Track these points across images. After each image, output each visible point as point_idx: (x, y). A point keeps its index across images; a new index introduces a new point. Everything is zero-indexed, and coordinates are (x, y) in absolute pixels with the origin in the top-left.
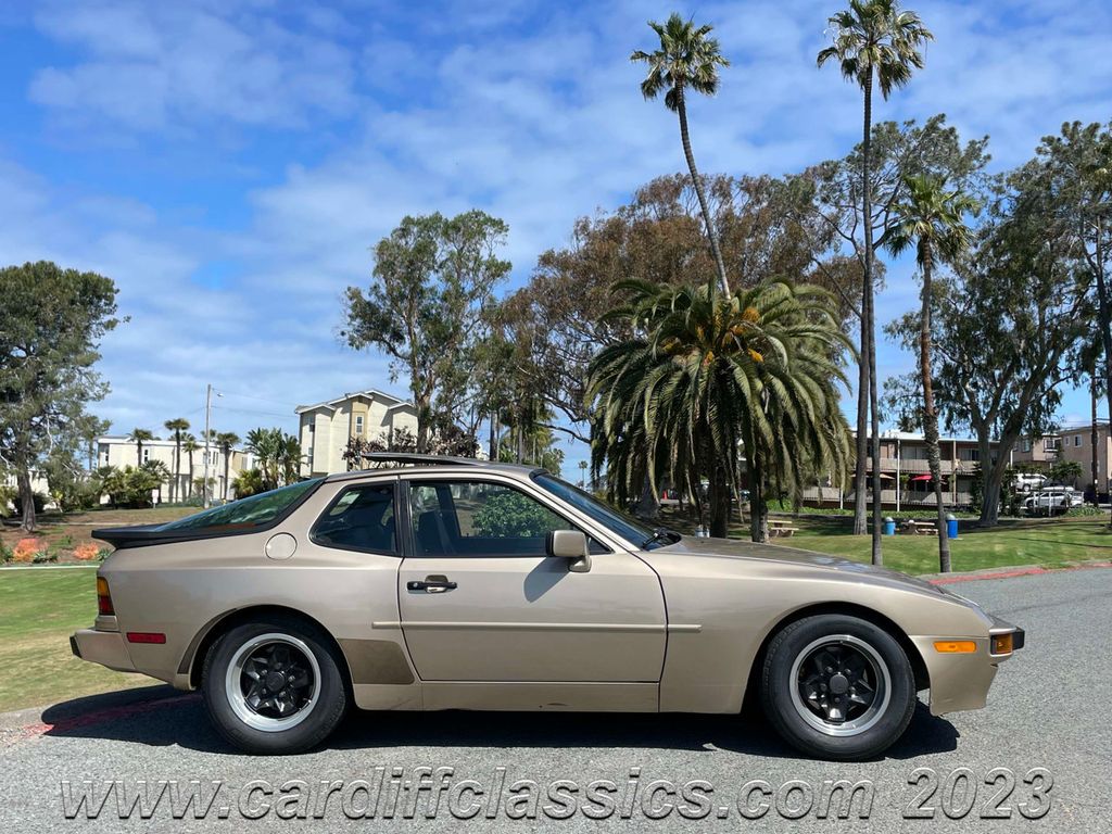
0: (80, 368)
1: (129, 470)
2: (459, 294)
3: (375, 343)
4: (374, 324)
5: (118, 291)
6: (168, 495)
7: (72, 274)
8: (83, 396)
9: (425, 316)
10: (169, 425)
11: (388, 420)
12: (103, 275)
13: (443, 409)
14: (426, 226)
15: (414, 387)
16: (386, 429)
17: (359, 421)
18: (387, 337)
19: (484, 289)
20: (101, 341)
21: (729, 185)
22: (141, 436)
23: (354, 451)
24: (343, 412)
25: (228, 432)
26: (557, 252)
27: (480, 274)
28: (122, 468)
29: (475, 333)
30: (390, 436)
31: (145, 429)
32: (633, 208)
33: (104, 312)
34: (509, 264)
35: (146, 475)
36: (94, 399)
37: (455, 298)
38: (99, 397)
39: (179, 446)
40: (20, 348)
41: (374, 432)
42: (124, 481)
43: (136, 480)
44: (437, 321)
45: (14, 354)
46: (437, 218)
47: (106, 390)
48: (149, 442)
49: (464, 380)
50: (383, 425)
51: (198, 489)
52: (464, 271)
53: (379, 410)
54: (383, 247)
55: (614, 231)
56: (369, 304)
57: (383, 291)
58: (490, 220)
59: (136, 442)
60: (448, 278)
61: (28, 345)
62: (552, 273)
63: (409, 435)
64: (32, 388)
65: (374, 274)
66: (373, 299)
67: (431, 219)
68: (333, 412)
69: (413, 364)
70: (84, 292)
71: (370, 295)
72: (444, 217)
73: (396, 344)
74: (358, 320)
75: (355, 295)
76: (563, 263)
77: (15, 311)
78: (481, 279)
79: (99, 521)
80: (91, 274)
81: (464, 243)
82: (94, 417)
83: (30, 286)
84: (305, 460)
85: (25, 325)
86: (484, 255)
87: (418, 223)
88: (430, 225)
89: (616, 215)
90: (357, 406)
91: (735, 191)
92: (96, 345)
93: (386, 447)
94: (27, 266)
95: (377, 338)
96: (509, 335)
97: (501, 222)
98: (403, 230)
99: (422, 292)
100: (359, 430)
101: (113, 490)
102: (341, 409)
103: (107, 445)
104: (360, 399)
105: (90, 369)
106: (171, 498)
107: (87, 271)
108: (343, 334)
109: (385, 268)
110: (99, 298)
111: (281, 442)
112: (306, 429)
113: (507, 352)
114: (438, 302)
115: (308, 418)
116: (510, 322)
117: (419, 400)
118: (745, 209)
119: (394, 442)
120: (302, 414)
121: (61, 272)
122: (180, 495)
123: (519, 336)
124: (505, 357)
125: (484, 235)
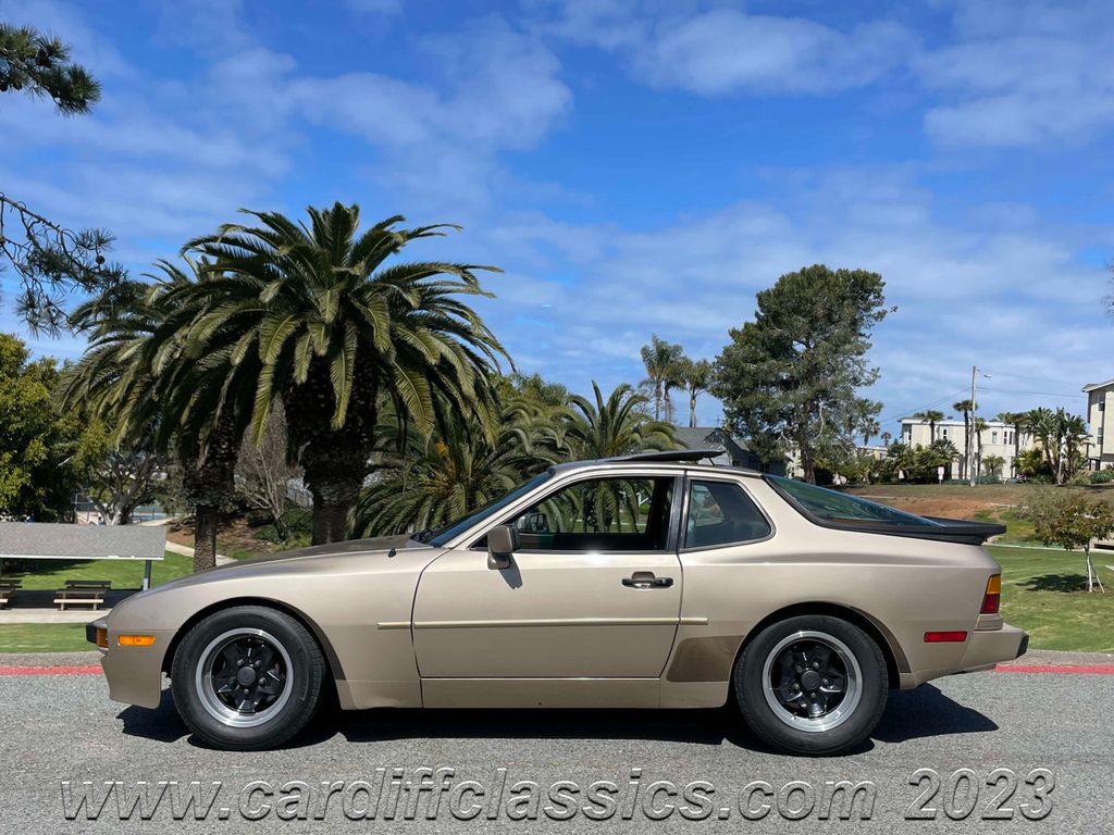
0: (854, 357)
5: (884, 284)
6: (958, 472)
7: (843, 273)
8: (856, 381)
10: (958, 407)
12: (871, 271)
20: (870, 330)
22: (933, 417)
28: (914, 447)
31: (937, 410)
33: (874, 304)
35: (934, 453)
36: (866, 384)
38: (869, 383)
39: (967, 426)
40: (802, 343)
42: (915, 458)
43: (925, 457)
45: (794, 348)
47: (875, 376)
48: (941, 422)
51: (987, 467)
59: (930, 422)
61: (807, 340)
64: (809, 376)
70: (853, 289)
77: (796, 311)
79: (873, 494)
80: (859, 271)
82: (866, 401)
83: (803, 288)
84: (1094, 440)
85: (800, 322)
92: (867, 335)
94: (803, 271)
101: (905, 466)
103: (910, 425)
105: (860, 357)
106: (960, 475)
107: (855, 269)
110: (868, 292)
111: (1063, 422)
112: (1096, 407)
115: (1096, 396)
120: (1091, 392)
121: (832, 273)
122: (969, 473)
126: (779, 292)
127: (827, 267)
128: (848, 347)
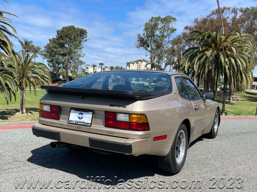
0: (79, 50)
1: (91, 73)
2: (163, 36)
3: (143, 47)
4: (143, 43)
5: (88, 33)
7: (78, 29)
8: (80, 56)
9: (155, 41)
10: (100, 64)
11: (146, 66)
12: (85, 29)
13: (157, 64)
14: (156, 19)
15: (151, 58)
17: (140, 66)
18: (145, 46)
19: (168, 35)
20: (84, 44)
21: (237, 10)
22: (94, 66)
24: (136, 64)
25: (112, 66)
26: (189, 26)
27: (169, 31)
28: (90, 73)
32: (210, 15)
33: (85, 37)
34: (176, 29)
36: (82, 57)
38: (83, 57)
39: (101, 69)
40: (67, 45)
41: (143, 68)
44: (158, 43)
45: (65, 46)
46: (159, 17)
47: (84, 55)
48: (96, 67)
50: (145, 67)
52: (165, 30)
53: (144, 63)
54: (146, 24)
55: (204, 21)
56: (142, 38)
57: (145, 35)
58: (173, 18)
59: (93, 67)
60: (161, 32)
61: (69, 44)
64: (69, 53)
65: (144, 30)
66: (143, 37)
67: (158, 17)
68: (134, 63)
69: (151, 52)
70: (80, 33)
71: (142, 36)
72: (161, 17)
73: (147, 48)
74: (139, 42)
75: (139, 35)
76: (190, 29)
77: (66, 36)
80: (82, 29)
81: (166, 24)
82: (82, 61)
83: (69, 31)
85: (68, 40)
86: (171, 27)
87: (155, 18)
88: (158, 19)
89: (206, 17)
90: (139, 62)
91: (238, 11)
92: (83, 45)
94: (69, 26)
95: (143, 46)
97: (175, 19)
98: (151, 20)
99: (154, 35)
100: (139, 68)
102: (136, 63)
103: (88, 67)
104: (140, 61)
105: (81, 50)
107: (81, 28)
108: (136, 45)
109: (146, 29)
110: (84, 34)
111: (122, 69)
112: (128, 67)
116: (176, 44)
117: (152, 61)
118: (241, 16)
120: (127, 63)
121: (76, 28)
123: (178, 47)
124: (173, 52)
125: (171, 22)
126: (63, 31)
127: (75, 26)
128: (79, 47)
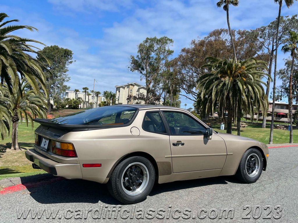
0: (63, 73)
1: (73, 99)
2: (160, 59)
3: (137, 70)
4: (137, 65)
5: (73, 54)
6: (83, 106)
7: (62, 49)
8: (64, 80)
9: (150, 64)
10: (84, 89)
11: (138, 91)
12: (70, 50)
13: (153, 89)
14: (152, 40)
15: (147, 83)
16: (138, 93)
17: (131, 90)
18: (140, 69)
19: (166, 58)
20: (69, 66)
21: (234, 32)
22: (77, 91)
23: (129, 98)
24: (127, 88)
25: (98, 91)
26: (186, 48)
27: (165, 54)
28: (72, 99)
29: (163, 68)
30: (139, 95)
31: (78, 89)
32: (208, 37)
33: (70, 59)
34: (173, 51)
35: (78, 101)
36: (66, 81)
37: (158, 60)
38: (67, 81)
39: (86, 94)
40: (49, 67)
41: (135, 93)
42: (72, 102)
43: (75, 102)
44: (153, 65)
46: (155, 38)
47: (69, 79)
48: (78, 92)
49: (159, 81)
50: (137, 92)
51: (90, 105)
52: (161, 52)
53: (136, 88)
54: (141, 45)
55: (202, 44)
56: (136, 60)
57: (140, 57)
58: (169, 39)
59: (75, 92)
60: (157, 54)
61: (51, 67)
62: (184, 54)
63: (143, 95)
64: (51, 77)
65: (138, 52)
66: (137, 59)
67: (154, 38)
68: (125, 88)
69: (146, 76)
70: (65, 54)
71: (136, 58)
72: (157, 38)
73: (142, 71)
74: (133, 64)
75: (133, 58)
76: (187, 51)
77: (49, 58)
78: (165, 55)
79: (66, 112)
80: (67, 49)
81: (162, 45)
82: (66, 86)
83: (52, 51)
84: (117, 99)
86: (167, 48)
87: (150, 39)
88: (154, 40)
89: (203, 39)
90: (131, 86)
91: (236, 33)
92: (67, 67)
93: (138, 97)
94: (51, 46)
96: (171, 70)
97: (172, 40)
98: (146, 41)
99: (150, 58)
100: (131, 93)
101: (69, 104)
102: (126, 87)
103: (68, 93)
104: (132, 85)
105: (65, 73)
106: (83, 107)
108: (129, 68)
109: (141, 51)
110: (68, 55)
111: (111, 95)
112: (118, 92)
113: (171, 74)
114: (154, 60)
115: (118, 89)
116: (172, 66)
117: (147, 86)
118: (239, 39)
119: (140, 96)
120: (117, 88)
121: (59, 48)
122: (86, 106)
123: (174, 70)
124: (170, 76)
125: (167, 43)
127: (58, 46)
128: (63, 70)
